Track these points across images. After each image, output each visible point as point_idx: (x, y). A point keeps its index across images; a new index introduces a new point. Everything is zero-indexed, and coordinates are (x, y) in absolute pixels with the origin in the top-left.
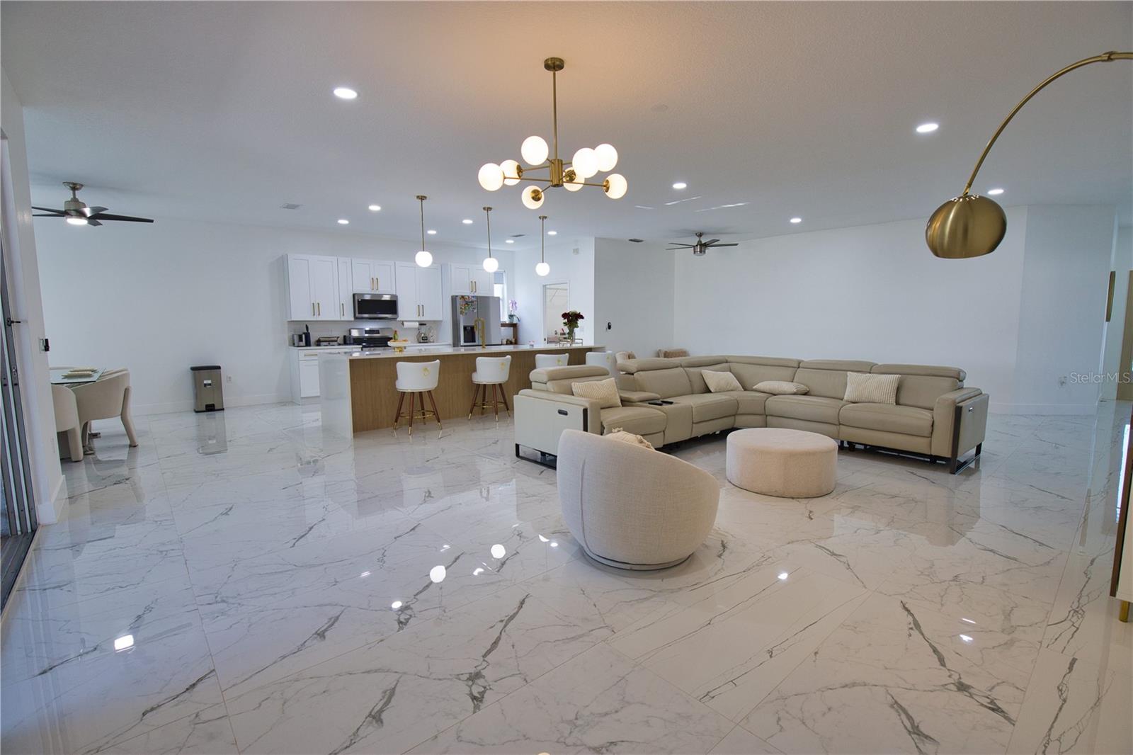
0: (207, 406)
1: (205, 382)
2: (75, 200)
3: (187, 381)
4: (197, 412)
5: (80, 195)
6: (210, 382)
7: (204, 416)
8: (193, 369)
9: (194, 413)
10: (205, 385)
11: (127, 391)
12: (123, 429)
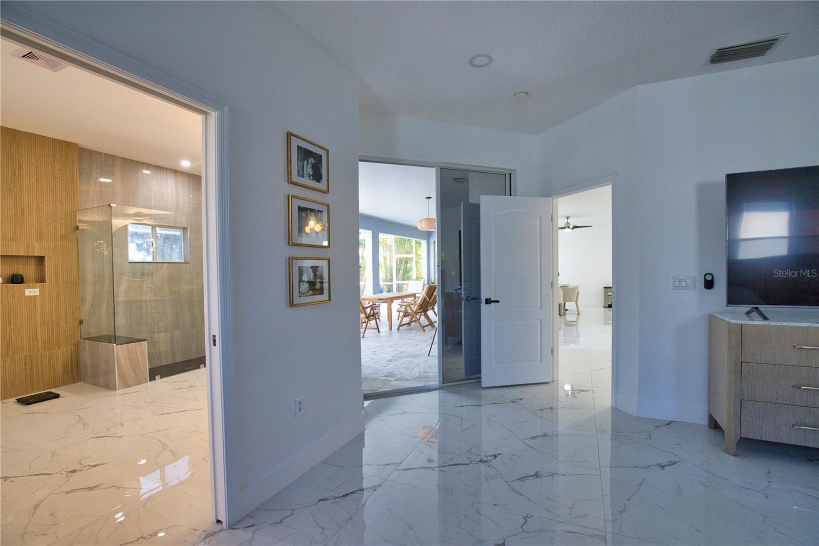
0: (609, 305)
1: (609, 294)
2: (568, 223)
3: (602, 291)
4: (605, 307)
5: (569, 221)
6: (611, 294)
7: (607, 309)
8: (605, 288)
9: (603, 308)
10: (609, 295)
11: (578, 293)
12: (576, 309)
